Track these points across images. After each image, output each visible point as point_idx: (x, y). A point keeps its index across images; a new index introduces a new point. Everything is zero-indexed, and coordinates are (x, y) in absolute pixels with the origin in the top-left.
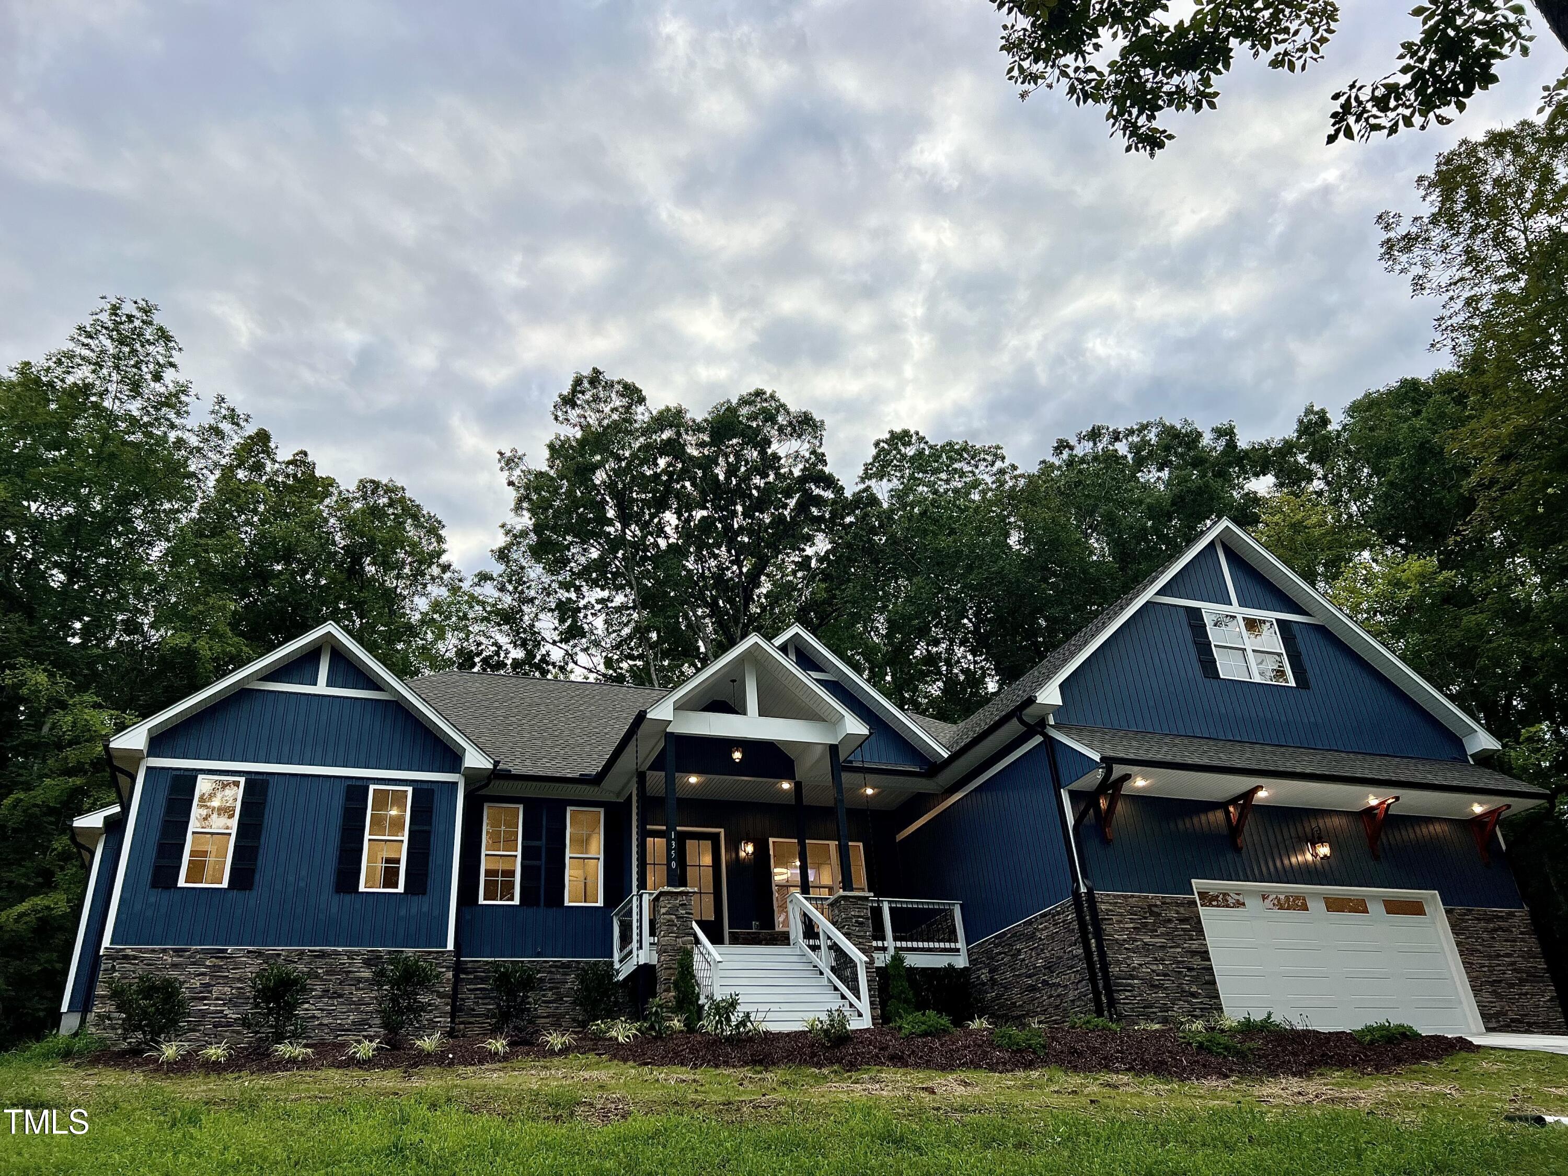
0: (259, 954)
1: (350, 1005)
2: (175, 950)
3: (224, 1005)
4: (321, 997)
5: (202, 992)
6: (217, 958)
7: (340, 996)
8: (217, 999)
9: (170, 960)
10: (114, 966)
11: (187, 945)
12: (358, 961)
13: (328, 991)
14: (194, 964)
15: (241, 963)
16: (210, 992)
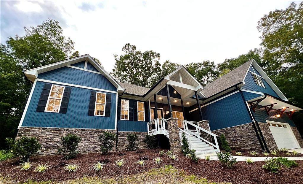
0: (68, 130)
1: (92, 143)
2: (42, 128)
3: (57, 143)
4: (84, 141)
5: (50, 140)
6: (55, 130)
7: (89, 140)
8: (55, 141)
9: (41, 131)
10: (22, 132)
11: (46, 127)
12: (94, 132)
13: (86, 139)
14: (48, 132)
15: (62, 132)
16: (53, 139)
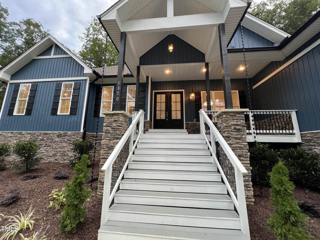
0: (30, 134)
1: (52, 149)
2: (11, 133)
4: (45, 146)
6: (20, 135)
11: (14, 131)
12: (55, 136)
13: (47, 145)
14: (15, 136)
15: (26, 136)
